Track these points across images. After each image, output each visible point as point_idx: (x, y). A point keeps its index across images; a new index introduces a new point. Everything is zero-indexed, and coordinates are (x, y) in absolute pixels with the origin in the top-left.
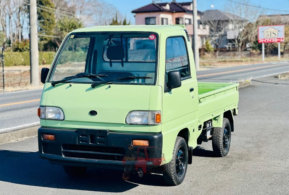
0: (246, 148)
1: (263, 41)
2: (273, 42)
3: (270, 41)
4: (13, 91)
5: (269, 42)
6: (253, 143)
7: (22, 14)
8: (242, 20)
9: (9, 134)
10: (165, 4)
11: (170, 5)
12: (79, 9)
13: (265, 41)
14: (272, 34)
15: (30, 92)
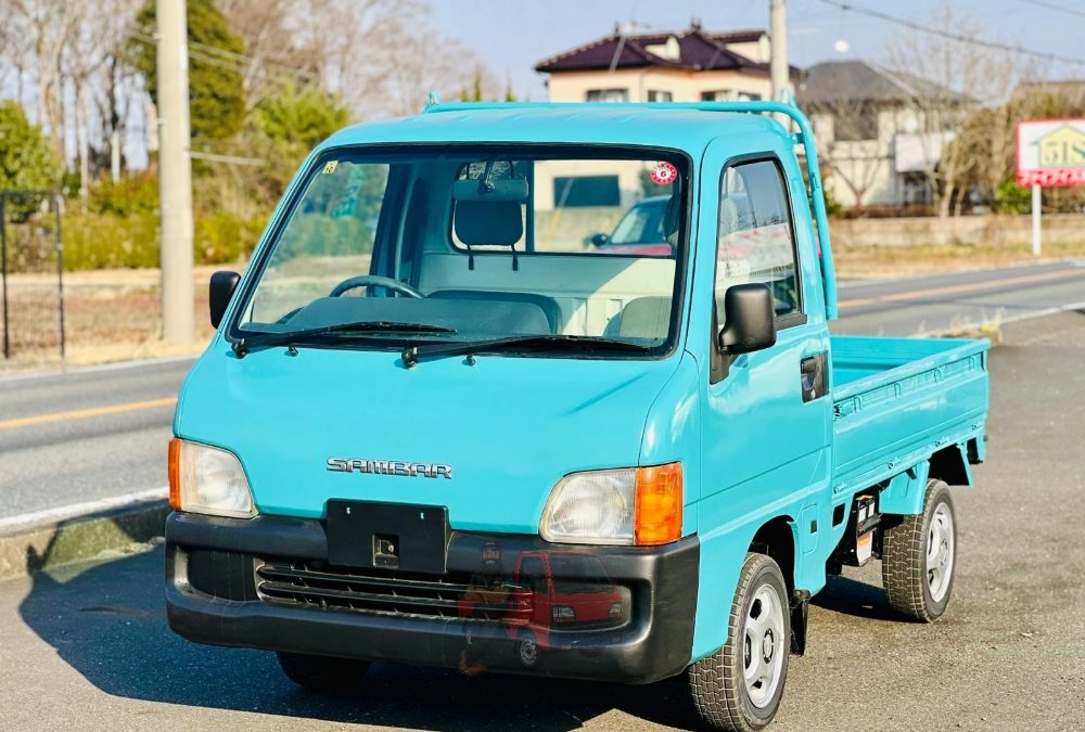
0: (1011, 588)
1: (1035, 177)
2: (1075, 183)
3: (1064, 177)
4: (95, 364)
5: (1059, 181)
6: (1038, 570)
7: (124, 76)
8: (951, 97)
9: (95, 526)
10: (662, 40)
11: (680, 41)
12: (337, 57)
13: (1044, 178)
14: (1071, 153)
15: (160, 368)
